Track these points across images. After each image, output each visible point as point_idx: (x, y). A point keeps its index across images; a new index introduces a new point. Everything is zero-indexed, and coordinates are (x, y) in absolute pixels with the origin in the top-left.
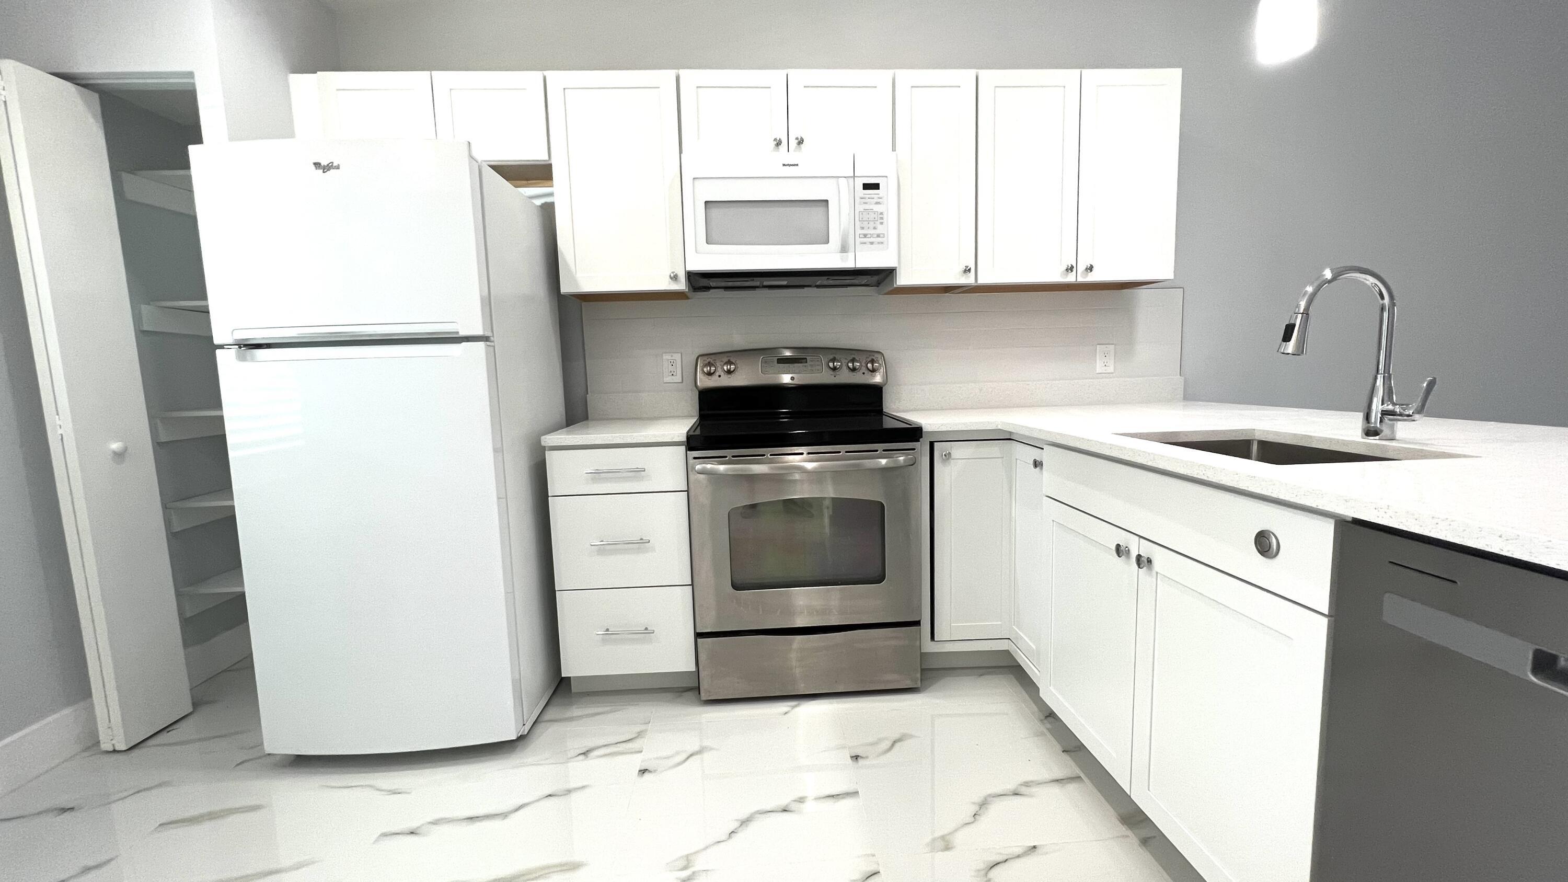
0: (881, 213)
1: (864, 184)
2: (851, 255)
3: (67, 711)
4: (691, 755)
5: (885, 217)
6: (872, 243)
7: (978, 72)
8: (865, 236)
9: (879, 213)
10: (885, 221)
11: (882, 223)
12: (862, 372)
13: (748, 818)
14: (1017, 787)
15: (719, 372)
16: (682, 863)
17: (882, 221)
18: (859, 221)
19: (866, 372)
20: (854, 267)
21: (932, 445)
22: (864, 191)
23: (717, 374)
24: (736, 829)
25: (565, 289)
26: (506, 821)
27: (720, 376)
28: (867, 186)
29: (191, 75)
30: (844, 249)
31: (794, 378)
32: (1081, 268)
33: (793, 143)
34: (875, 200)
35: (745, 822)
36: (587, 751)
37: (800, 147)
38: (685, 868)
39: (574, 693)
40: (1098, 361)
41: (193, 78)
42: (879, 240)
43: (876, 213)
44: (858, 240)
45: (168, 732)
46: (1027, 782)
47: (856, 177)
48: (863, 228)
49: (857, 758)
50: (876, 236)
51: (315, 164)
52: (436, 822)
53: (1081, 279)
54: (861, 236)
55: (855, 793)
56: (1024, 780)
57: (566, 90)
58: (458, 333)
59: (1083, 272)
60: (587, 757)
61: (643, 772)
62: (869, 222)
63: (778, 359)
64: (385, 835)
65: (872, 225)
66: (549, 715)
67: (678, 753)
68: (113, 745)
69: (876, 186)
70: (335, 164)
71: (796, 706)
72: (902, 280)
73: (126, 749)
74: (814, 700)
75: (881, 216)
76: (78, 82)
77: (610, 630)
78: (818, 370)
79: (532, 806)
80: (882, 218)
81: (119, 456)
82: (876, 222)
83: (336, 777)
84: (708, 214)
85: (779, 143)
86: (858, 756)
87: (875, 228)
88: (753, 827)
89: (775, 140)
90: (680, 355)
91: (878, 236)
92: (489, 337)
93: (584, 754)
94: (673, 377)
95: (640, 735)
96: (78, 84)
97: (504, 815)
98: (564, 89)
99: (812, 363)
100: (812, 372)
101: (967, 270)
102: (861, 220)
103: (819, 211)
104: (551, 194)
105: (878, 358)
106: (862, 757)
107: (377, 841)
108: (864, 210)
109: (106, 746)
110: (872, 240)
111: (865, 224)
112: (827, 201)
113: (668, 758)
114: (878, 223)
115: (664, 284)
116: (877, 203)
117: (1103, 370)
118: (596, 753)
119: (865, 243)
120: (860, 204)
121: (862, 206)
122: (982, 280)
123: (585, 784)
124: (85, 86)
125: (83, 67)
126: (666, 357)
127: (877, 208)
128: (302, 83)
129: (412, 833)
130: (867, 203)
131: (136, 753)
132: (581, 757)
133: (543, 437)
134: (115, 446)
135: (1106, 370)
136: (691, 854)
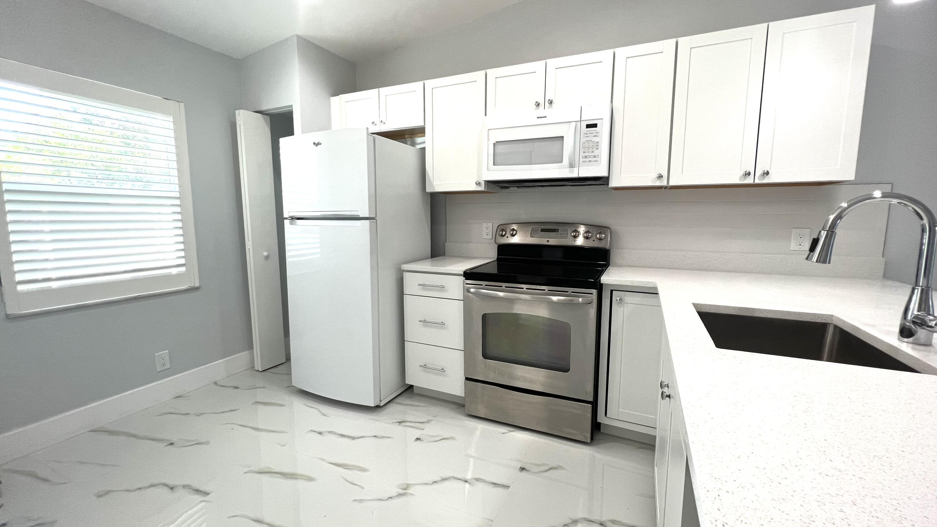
0: (598, 142)
1: (587, 125)
2: (576, 170)
3: (247, 352)
4: (443, 439)
5: (600, 144)
6: (590, 161)
7: (678, 40)
8: (586, 157)
9: (596, 142)
10: (600, 148)
11: (597, 149)
12: (592, 239)
13: (447, 478)
14: (606, 521)
15: (508, 235)
16: (405, 487)
17: (597, 147)
18: (583, 148)
19: (595, 240)
20: (578, 176)
21: (612, 291)
22: (587, 129)
23: (506, 236)
24: (438, 481)
25: (428, 190)
26: (353, 441)
27: (507, 237)
28: (588, 126)
29: (291, 106)
30: (572, 166)
31: (549, 241)
32: (759, 173)
33: (547, 104)
34: (594, 134)
35: (444, 480)
36: (402, 422)
37: (552, 105)
38: (405, 489)
39: (415, 393)
40: (792, 241)
41: (292, 107)
42: (594, 159)
43: (594, 142)
44: (581, 160)
45: (276, 368)
46: (614, 521)
47: (582, 121)
48: (584, 152)
49: (523, 470)
50: (593, 157)
51: (314, 143)
52: (329, 432)
53: (757, 181)
54: (584, 157)
55: (507, 487)
56: (613, 519)
57: (433, 89)
58: (359, 216)
59: (760, 176)
60: (400, 424)
61: (418, 439)
62: (588, 148)
63: (541, 229)
64: (312, 431)
65: (591, 150)
66: (399, 400)
67: (438, 436)
68: (258, 368)
69: (595, 126)
70: (320, 143)
71: (512, 431)
72: (614, 183)
73: (261, 371)
74: (524, 431)
75: (597, 144)
76: (263, 113)
77: (427, 366)
78: (565, 237)
79: (366, 438)
80: (598, 145)
81: (267, 258)
82: (593, 148)
83: (312, 402)
84: (496, 149)
85: (538, 105)
86: (525, 468)
87: (592, 152)
88: (447, 483)
89: (537, 102)
90: (492, 223)
91: (595, 157)
92: (374, 218)
93: (400, 422)
94: (487, 236)
95: (428, 422)
96: (262, 114)
97: (353, 438)
98: (432, 88)
99: (561, 232)
100: (561, 237)
101: (660, 177)
102: (584, 147)
103: (557, 143)
104: (424, 142)
105: (605, 231)
106: (526, 470)
107: (308, 432)
108: (586, 141)
109: (256, 369)
110: (590, 159)
111: (586, 150)
112: (563, 137)
113: (432, 436)
114: (595, 148)
115: (473, 187)
116: (595, 136)
117: (797, 248)
118: (404, 424)
119: (586, 162)
120: (584, 137)
121: (585, 138)
122: (672, 183)
123: (391, 436)
124: (265, 114)
125: (264, 108)
126: (485, 225)
127: (596, 139)
128: (335, 100)
129: (320, 433)
130: (588, 137)
131: (264, 373)
132: (398, 424)
133: (402, 265)
134: (265, 254)
135: (800, 248)
136: (411, 484)
